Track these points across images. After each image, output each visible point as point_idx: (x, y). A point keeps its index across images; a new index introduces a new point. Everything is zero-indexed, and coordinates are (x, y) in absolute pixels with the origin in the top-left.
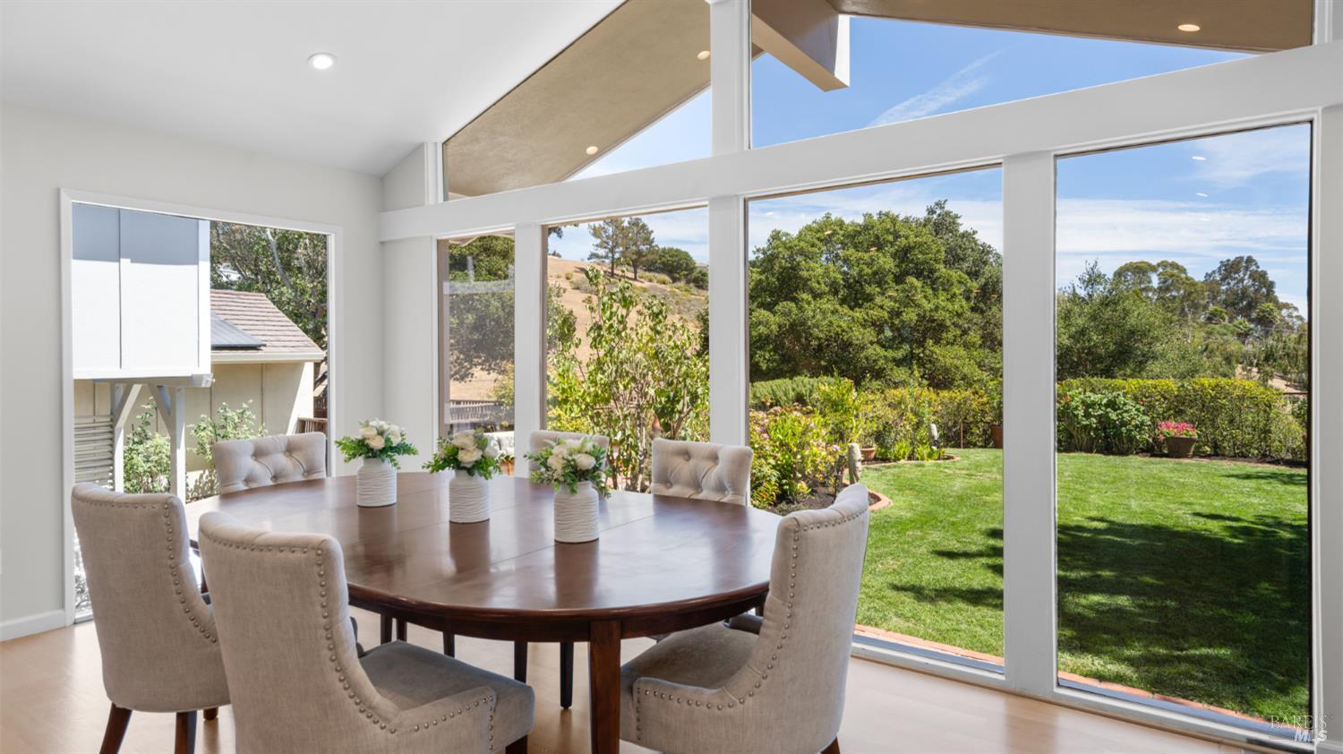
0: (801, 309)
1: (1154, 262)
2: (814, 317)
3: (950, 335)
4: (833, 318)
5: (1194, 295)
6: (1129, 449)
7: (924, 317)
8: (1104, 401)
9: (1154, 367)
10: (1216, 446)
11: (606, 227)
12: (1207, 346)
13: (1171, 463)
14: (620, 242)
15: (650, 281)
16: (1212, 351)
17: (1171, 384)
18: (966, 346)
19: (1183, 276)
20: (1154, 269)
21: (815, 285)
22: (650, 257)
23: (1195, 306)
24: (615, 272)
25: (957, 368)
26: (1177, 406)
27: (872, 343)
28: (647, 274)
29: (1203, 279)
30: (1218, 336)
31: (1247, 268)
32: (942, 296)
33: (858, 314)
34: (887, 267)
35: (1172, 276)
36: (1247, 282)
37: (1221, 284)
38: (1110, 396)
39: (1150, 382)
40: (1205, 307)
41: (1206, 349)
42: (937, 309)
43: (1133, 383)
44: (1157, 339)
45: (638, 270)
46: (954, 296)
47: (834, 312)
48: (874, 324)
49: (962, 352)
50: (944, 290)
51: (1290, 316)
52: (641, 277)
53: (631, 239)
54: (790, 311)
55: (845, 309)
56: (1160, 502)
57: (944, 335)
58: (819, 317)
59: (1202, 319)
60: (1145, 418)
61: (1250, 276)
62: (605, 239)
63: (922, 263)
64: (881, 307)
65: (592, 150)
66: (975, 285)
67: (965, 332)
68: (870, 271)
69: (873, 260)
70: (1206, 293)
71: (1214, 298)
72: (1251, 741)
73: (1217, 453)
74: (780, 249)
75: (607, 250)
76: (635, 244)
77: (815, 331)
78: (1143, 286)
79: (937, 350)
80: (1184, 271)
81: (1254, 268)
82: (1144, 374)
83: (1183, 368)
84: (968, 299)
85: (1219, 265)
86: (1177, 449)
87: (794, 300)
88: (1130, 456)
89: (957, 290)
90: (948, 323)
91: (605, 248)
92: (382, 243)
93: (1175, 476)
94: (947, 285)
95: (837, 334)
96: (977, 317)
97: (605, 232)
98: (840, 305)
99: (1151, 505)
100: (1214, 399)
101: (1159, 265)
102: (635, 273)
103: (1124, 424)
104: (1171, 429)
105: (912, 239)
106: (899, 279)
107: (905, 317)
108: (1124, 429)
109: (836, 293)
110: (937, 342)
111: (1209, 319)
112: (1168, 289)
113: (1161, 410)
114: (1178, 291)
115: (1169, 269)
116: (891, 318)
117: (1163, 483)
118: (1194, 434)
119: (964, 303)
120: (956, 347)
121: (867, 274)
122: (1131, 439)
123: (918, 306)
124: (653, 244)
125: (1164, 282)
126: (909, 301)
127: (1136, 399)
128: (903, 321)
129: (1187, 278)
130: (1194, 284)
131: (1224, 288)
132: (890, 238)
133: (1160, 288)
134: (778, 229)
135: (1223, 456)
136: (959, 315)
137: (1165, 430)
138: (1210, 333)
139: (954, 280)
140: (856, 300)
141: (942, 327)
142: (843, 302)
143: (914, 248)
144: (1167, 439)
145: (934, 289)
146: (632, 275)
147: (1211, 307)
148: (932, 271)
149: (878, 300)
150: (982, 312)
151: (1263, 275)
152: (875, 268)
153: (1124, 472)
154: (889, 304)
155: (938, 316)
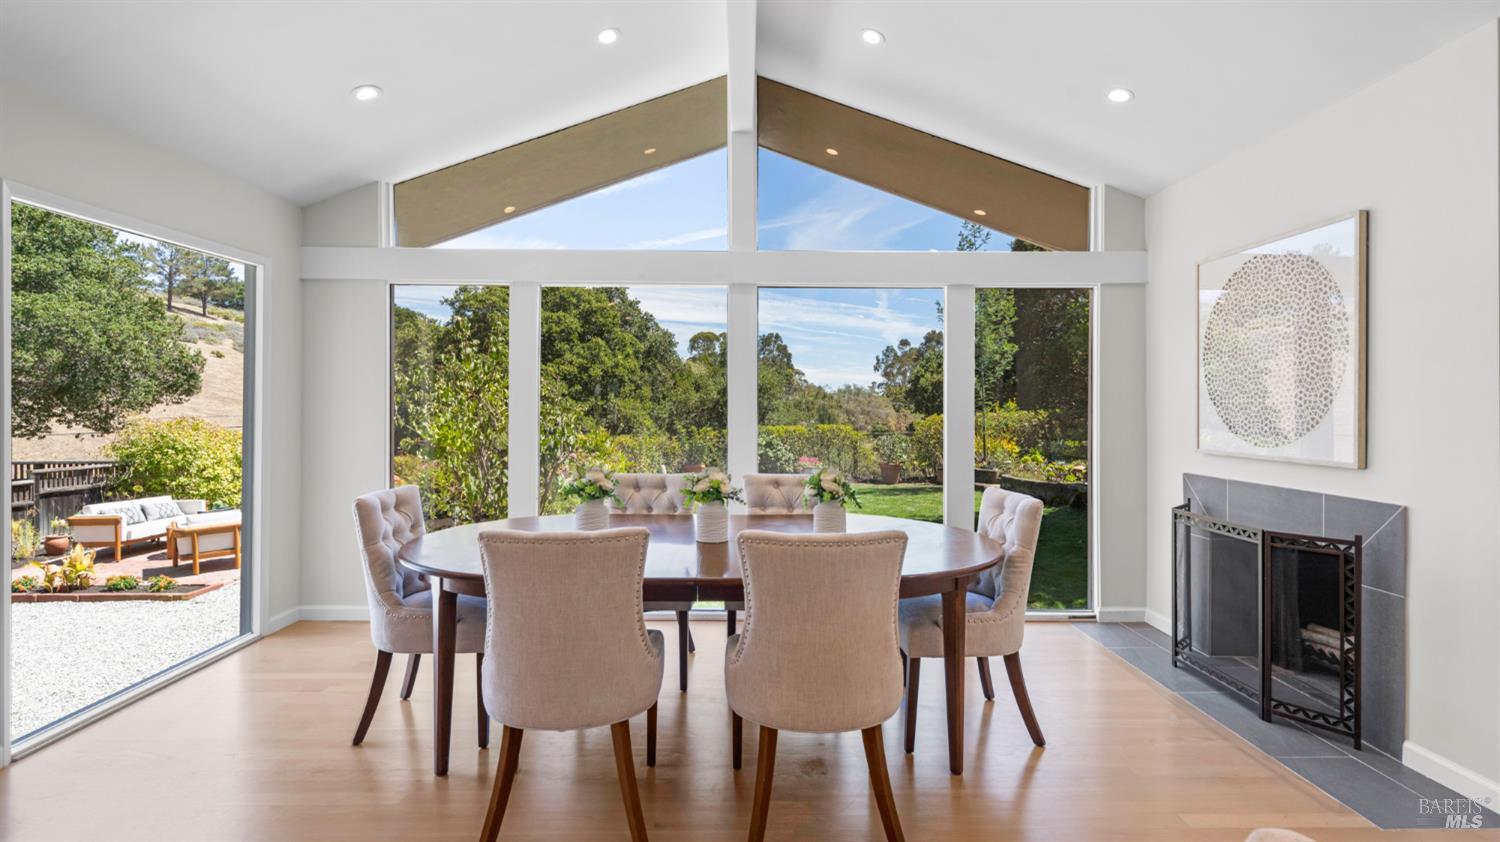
1: (718, 333)
3: (627, 389)
7: (607, 372)
8: (764, 443)
11: (162, 248)
14: (181, 268)
15: (226, 318)
17: (804, 429)
18: (641, 399)
22: (227, 290)
24: (173, 304)
25: (635, 418)
26: (807, 446)
28: (220, 310)
31: (775, 342)
34: (574, 326)
36: (776, 353)
38: (768, 439)
39: (792, 428)
42: (617, 366)
43: (780, 429)
45: (208, 305)
46: (628, 355)
48: (564, 378)
49: (638, 404)
50: (620, 349)
51: (800, 380)
52: (212, 314)
53: (200, 267)
57: (623, 389)
60: (791, 454)
61: (778, 349)
62: (160, 263)
63: (603, 325)
64: (571, 363)
66: (641, 347)
67: (638, 387)
68: (558, 329)
69: (560, 320)
72: (1070, 617)
74: (472, 302)
75: (162, 277)
76: (204, 273)
78: (709, 352)
79: (618, 402)
81: (779, 342)
84: (637, 358)
89: (630, 350)
90: (625, 378)
91: (160, 273)
92: (303, 281)
94: (622, 346)
96: (646, 375)
97: (160, 255)
100: (830, 439)
102: (204, 307)
103: (778, 459)
104: (806, 462)
105: (595, 305)
106: (582, 338)
107: (592, 372)
108: (778, 463)
110: (617, 395)
113: (798, 448)
116: (580, 373)
119: (635, 362)
120: (633, 400)
121: (556, 332)
123: (602, 363)
124: (232, 276)
126: (594, 358)
127: (782, 440)
128: (590, 376)
131: (762, 356)
132: (574, 301)
136: (633, 372)
137: (802, 463)
139: (627, 342)
141: (622, 382)
143: (595, 312)
145: (612, 348)
146: (201, 311)
148: (610, 333)
149: (568, 356)
150: (649, 371)
151: (785, 348)
152: (563, 327)
154: (578, 361)
155: (618, 372)
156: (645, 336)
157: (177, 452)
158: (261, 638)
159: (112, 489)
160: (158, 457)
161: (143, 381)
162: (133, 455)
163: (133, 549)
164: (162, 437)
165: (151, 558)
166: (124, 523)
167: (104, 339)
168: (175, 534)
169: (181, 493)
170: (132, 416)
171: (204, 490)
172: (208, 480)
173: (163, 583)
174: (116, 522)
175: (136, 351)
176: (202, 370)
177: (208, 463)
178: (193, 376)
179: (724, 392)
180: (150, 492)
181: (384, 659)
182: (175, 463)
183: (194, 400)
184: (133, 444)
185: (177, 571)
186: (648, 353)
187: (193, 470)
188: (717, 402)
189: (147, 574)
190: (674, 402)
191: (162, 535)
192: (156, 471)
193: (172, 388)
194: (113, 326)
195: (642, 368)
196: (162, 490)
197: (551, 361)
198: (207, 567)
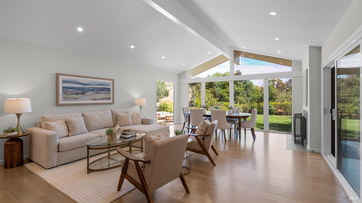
0: (214, 89)
2: (216, 91)
3: (241, 95)
4: (220, 92)
5: (284, 86)
6: (273, 114)
7: (236, 91)
9: (277, 100)
10: (286, 114)
12: (286, 96)
13: (279, 116)
16: (287, 98)
17: (279, 103)
18: (244, 97)
19: (281, 82)
20: (276, 81)
21: (216, 85)
23: (284, 89)
25: (242, 100)
26: (281, 107)
27: (227, 96)
29: (285, 83)
30: (288, 95)
32: (239, 87)
33: (224, 90)
35: (279, 82)
37: (289, 84)
38: (270, 105)
39: (276, 103)
40: (286, 89)
41: (286, 97)
42: (238, 90)
43: (273, 103)
44: (277, 95)
46: (241, 87)
47: (220, 90)
48: (227, 92)
49: (243, 98)
50: (239, 86)
54: (212, 90)
55: (222, 90)
56: (278, 120)
57: (240, 94)
58: (217, 91)
59: (285, 91)
60: (275, 109)
65: (204, 70)
66: (244, 85)
67: (243, 94)
70: (286, 86)
71: (288, 87)
73: (287, 115)
77: (217, 94)
78: (274, 84)
79: (238, 97)
80: (282, 81)
82: (275, 102)
83: (281, 101)
84: (243, 88)
85: (289, 80)
86: (280, 114)
87: (212, 88)
88: (273, 115)
89: (242, 86)
90: (240, 92)
92: (179, 83)
93: (280, 117)
94: (240, 85)
95: (221, 94)
96: (245, 91)
98: (221, 89)
99: (277, 121)
100: (286, 106)
101: (277, 80)
103: (272, 110)
104: (279, 111)
108: (272, 111)
109: (220, 86)
110: (238, 96)
111: (287, 91)
112: (278, 85)
113: (278, 107)
114: (281, 85)
115: (279, 81)
117: (278, 118)
118: (283, 111)
119: (243, 89)
120: (242, 97)
121: (226, 83)
122: (273, 112)
125: (278, 83)
127: (274, 106)
129: (282, 83)
130: (284, 84)
131: (290, 85)
133: (277, 85)
134: (209, 75)
135: (288, 115)
136: (242, 91)
137: (278, 111)
138: (287, 94)
139: (241, 84)
140: (223, 88)
141: (239, 93)
142: (221, 88)
144: (279, 112)
145: (237, 86)
147: (287, 89)
148: (237, 83)
150: (246, 90)
153: (272, 117)
155: (238, 91)
156: (246, 83)
157: (166, 105)
158: (175, 124)
159: (159, 110)
160: (164, 106)
161: (162, 94)
162: (161, 105)
163: (161, 119)
164: (164, 103)
165: (164, 120)
166: (161, 115)
167: (158, 88)
168: (166, 116)
169: (167, 111)
170: (161, 100)
171: (170, 111)
172: (170, 109)
173: (165, 123)
174: (159, 115)
175: (161, 90)
176: (169, 93)
177: (170, 107)
178: (168, 94)
179: (263, 95)
180: (163, 111)
181: (185, 123)
182: (166, 107)
183: (168, 97)
184: (161, 104)
185: (167, 122)
186: (246, 87)
187: (168, 108)
188: (262, 97)
189: (163, 122)
190: (252, 97)
191: (165, 117)
192: (164, 108)
193: (165, 95)
194: (159, 86)
195: (245, 90)
196: (165, 111)
197: (224, 89)
198: (170, 122)
